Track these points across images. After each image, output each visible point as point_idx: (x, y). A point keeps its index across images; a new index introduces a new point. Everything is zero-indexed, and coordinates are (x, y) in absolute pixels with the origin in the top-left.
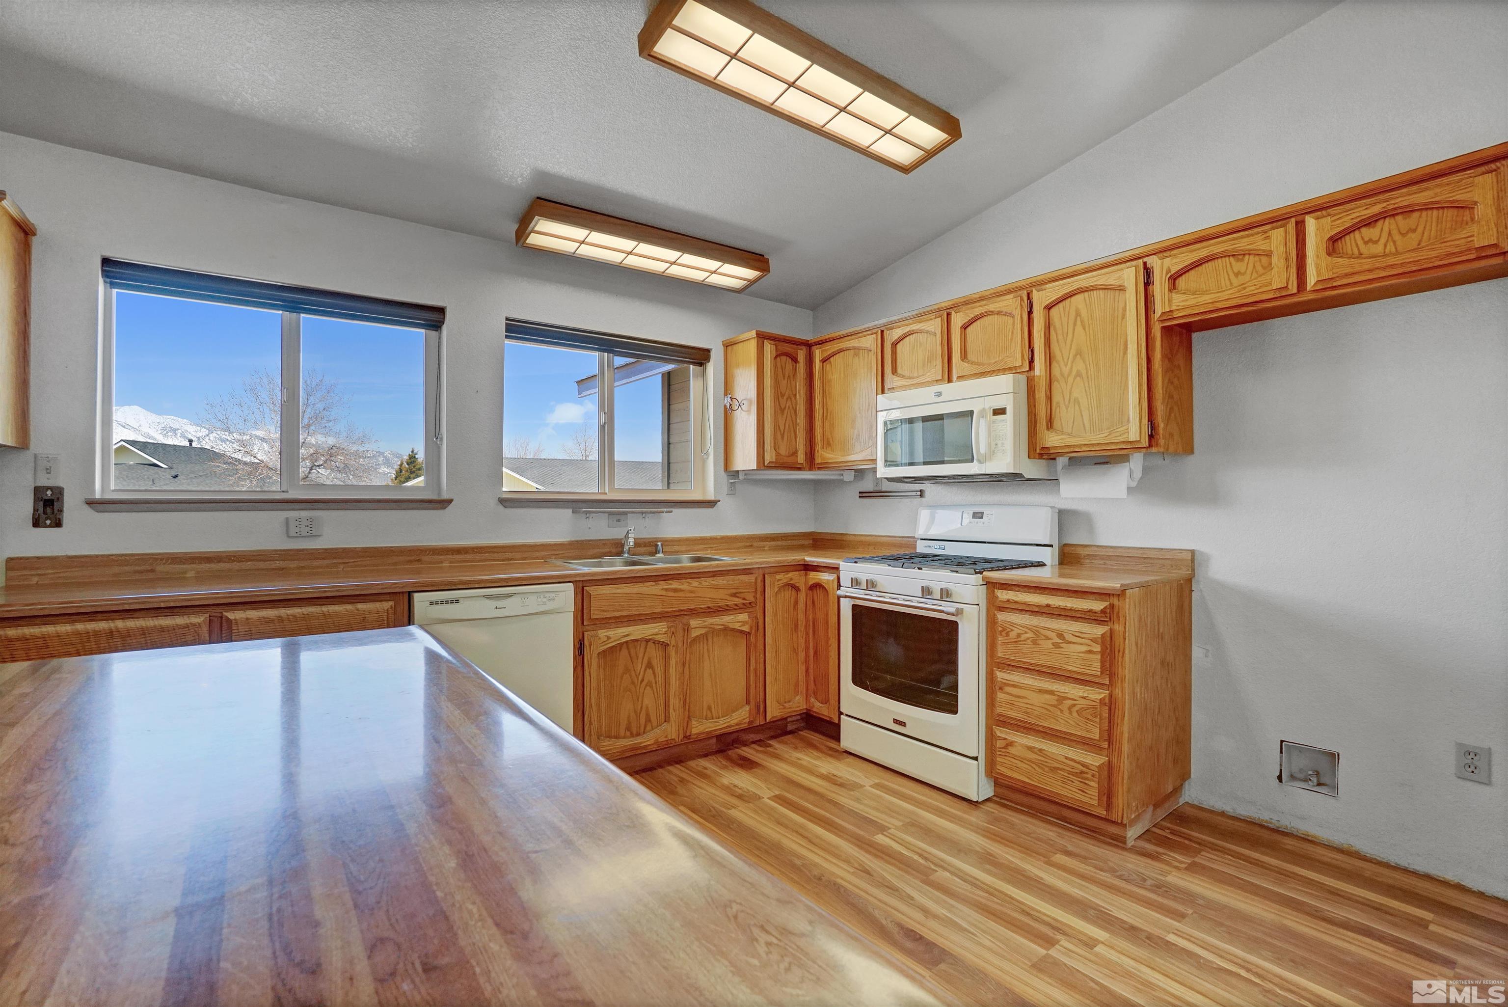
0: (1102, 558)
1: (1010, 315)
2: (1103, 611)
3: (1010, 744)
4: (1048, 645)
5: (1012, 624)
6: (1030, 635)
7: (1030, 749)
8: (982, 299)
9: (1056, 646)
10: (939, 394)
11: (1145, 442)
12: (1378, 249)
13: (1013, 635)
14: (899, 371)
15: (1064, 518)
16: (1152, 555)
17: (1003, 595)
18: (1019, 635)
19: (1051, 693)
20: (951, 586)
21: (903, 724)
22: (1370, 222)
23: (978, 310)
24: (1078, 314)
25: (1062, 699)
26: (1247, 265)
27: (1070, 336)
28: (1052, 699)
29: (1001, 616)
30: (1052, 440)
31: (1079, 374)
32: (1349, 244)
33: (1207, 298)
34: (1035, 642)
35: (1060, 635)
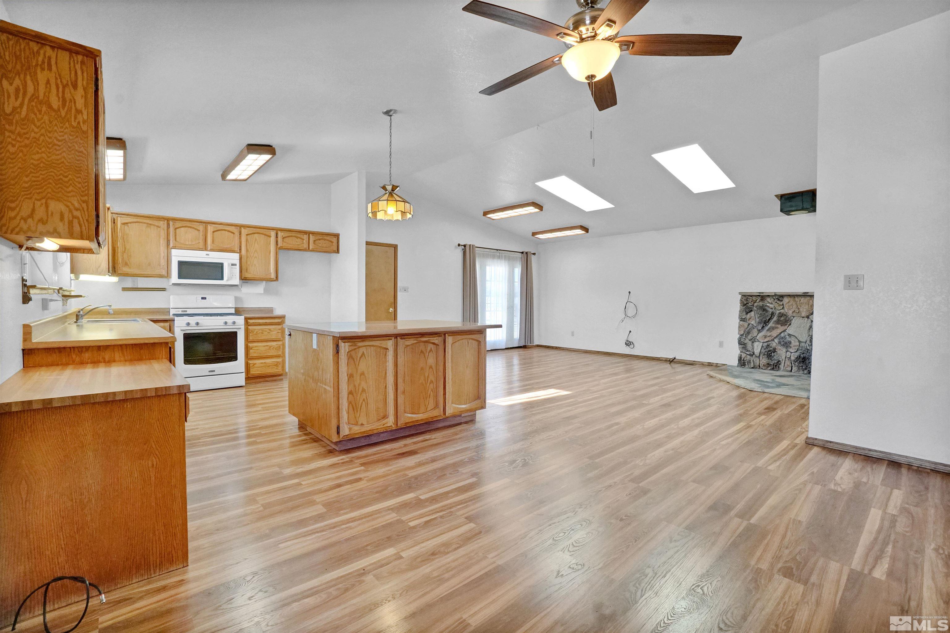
0: (247, 311)
1: (234, 233)
2: (281, 321)
3: (255, 364)
4: (266, 333)
5: (255, 329)
6: (261, 331)
7: (262, 363)
8: (221, 224)
9: (269, 333)
10: (208, 255)
11: (275, 279)
12: (320, 245)
13: (255, 332)
14: (178, 240)
15: (237, 299)
16: (262, 309)
17: (251, 321)
18: (257, 332)
19: (267, 346)
20: (226, 321)
21: (214, 371)
22: (319, 240)
23: (220, 227)
24: (256, 240)
25: (270, 347)
26: (299, 240)
27: (253, 245)
28: (268, 348)
29: (250, 327)
30: (248, 275)
31: (256, 257)
32: (317, 242)
33: (291, 246)
34: (262, 333)
35: (270, 330)
